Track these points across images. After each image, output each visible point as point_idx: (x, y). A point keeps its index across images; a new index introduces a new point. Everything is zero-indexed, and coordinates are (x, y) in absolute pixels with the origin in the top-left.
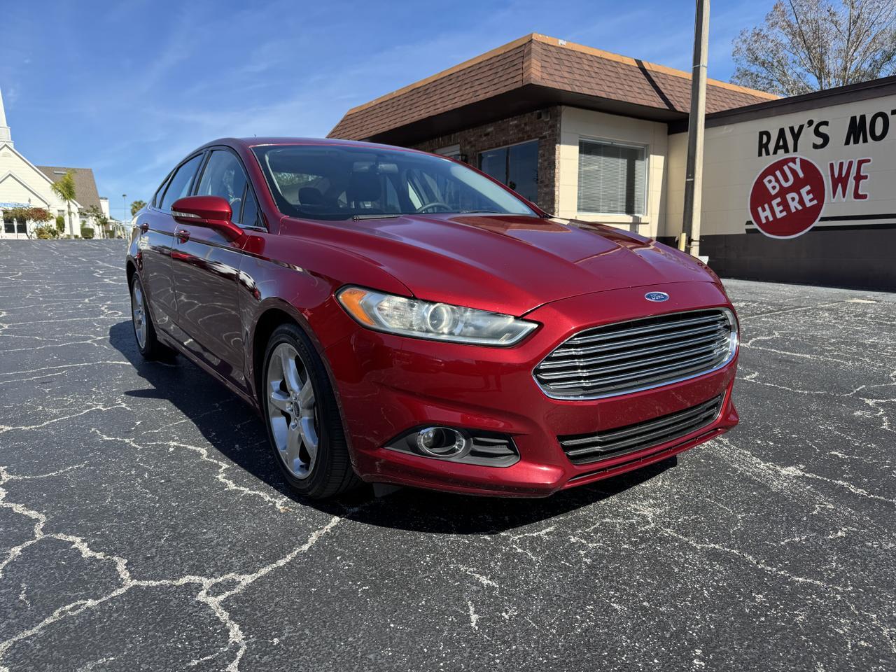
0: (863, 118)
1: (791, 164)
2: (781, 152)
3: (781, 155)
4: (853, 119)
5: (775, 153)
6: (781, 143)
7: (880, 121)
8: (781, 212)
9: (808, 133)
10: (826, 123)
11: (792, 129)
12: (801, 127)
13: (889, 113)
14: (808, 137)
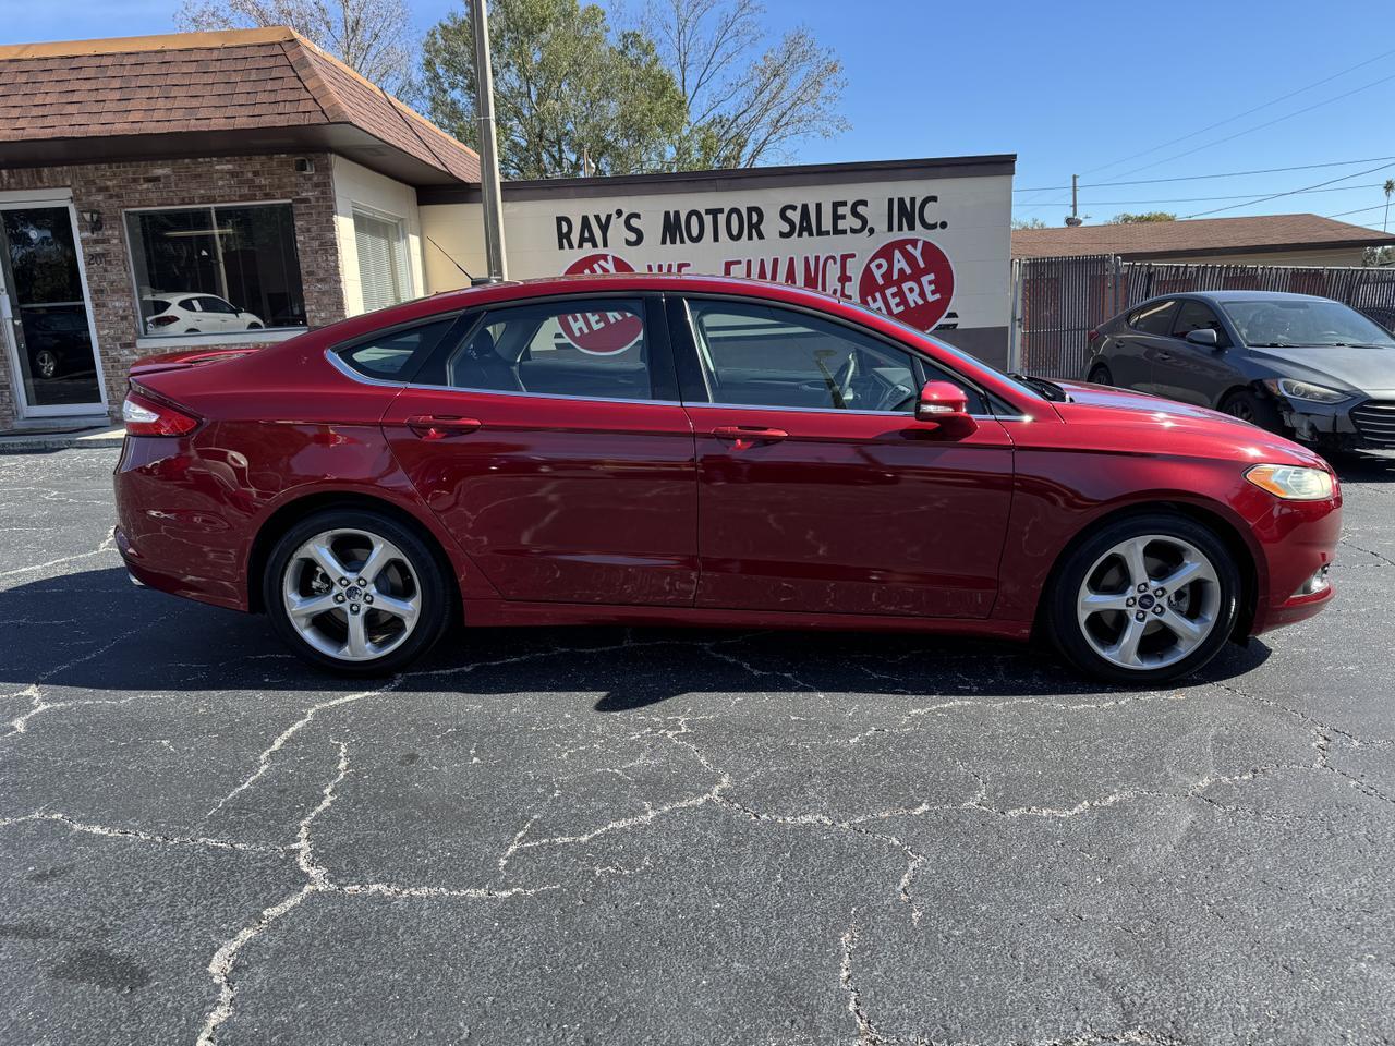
0: (677, 214)
1: (602, 262)
2: (588, 245)
3: (588, 250)
4: (667, 214)
5: (580, 246)
6: (587, 235)
7: (694, 220)
8: (597, 322)
9: (617, 226)
10: (637, 216)
11: (597, 217)
12: (609, 217)
13: (703, 213)
14: (618, 230)
